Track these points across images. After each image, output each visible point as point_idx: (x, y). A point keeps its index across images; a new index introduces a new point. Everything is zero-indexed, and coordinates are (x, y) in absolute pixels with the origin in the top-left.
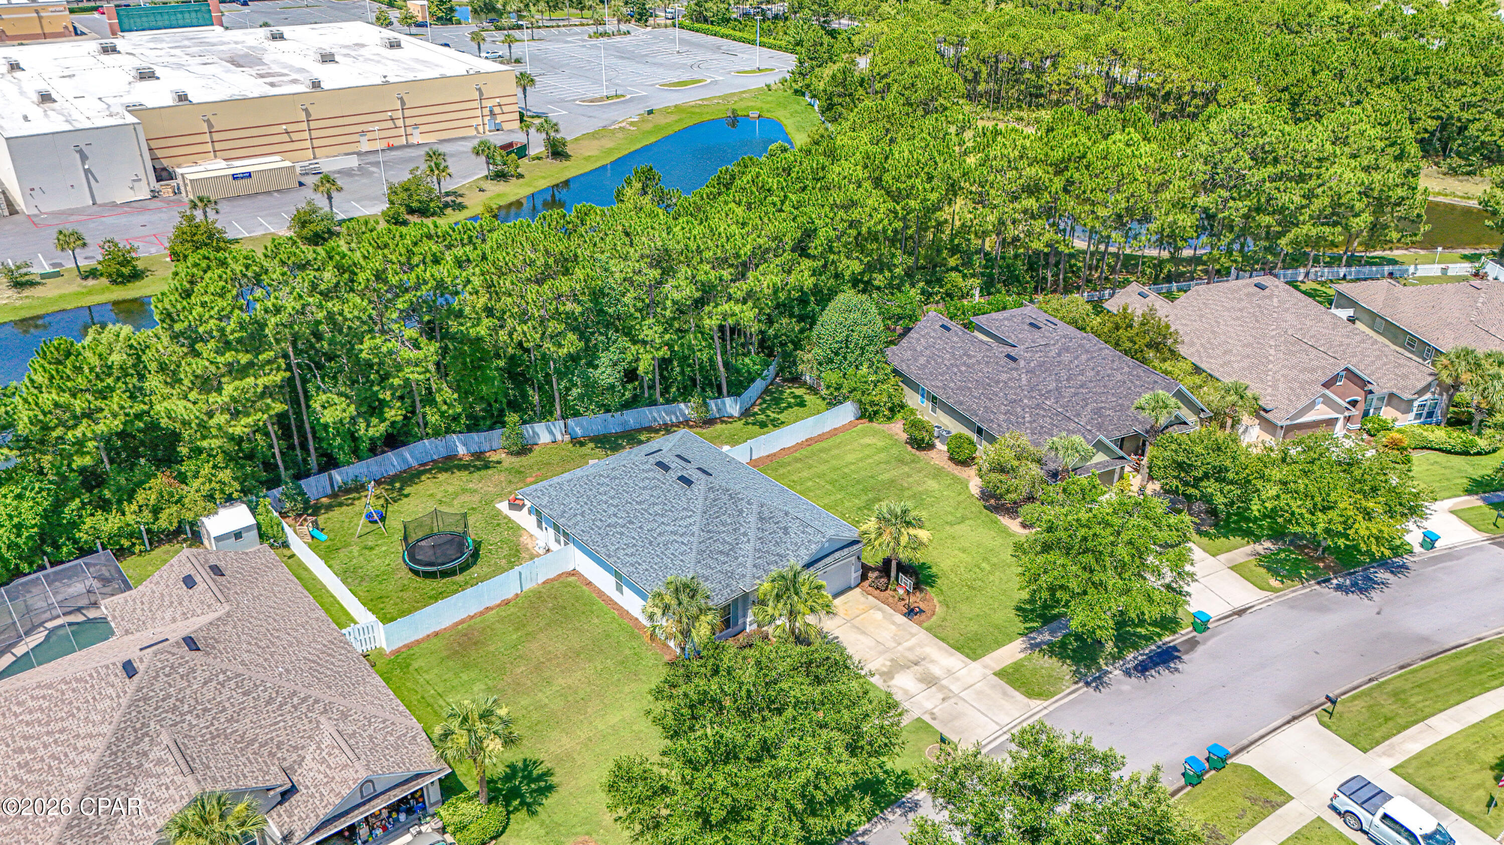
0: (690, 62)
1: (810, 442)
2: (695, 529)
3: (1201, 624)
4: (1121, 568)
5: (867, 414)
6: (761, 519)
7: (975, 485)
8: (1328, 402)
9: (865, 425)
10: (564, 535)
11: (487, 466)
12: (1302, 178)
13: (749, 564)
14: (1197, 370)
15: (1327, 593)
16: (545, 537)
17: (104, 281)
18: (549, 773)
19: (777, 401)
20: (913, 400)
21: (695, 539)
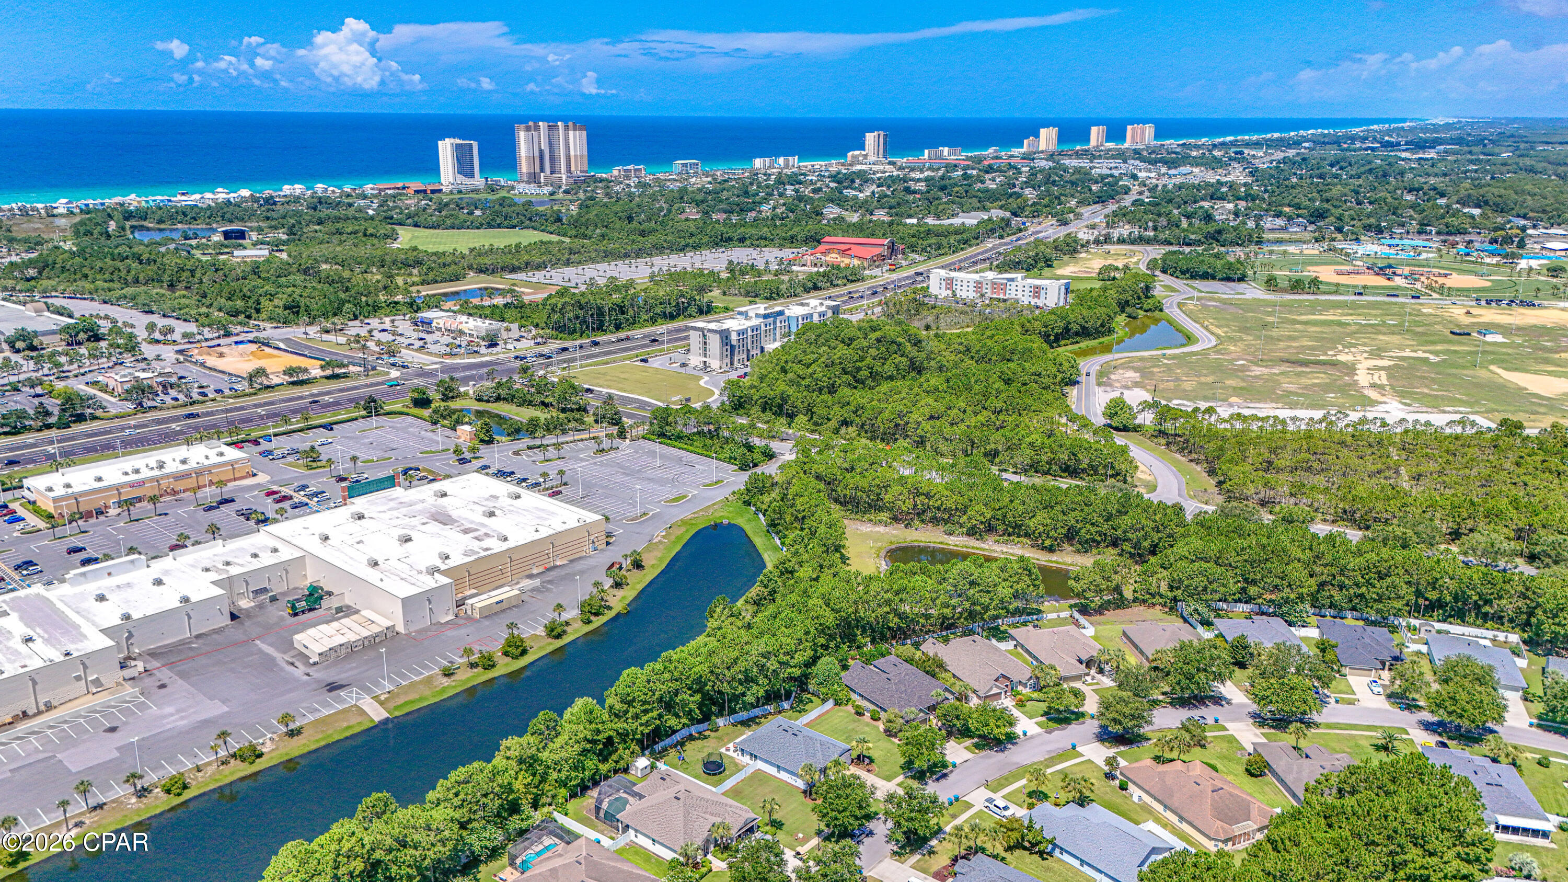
0: (670, 476)
1: (820, 716)
3: (954, 766)
4: (927, 748)
5: (837, 703)
7: (881, 727)
8: (997, 687)
9: (837, 708)
10: (754, 756)
11: (706, 737)
12: (988, 592)
13: (823, 758)
14: (954, 676)
15: (993, 753)
16: (746, 759)
17: (480, 669)
19: (801, 701)
20: (854, 697)
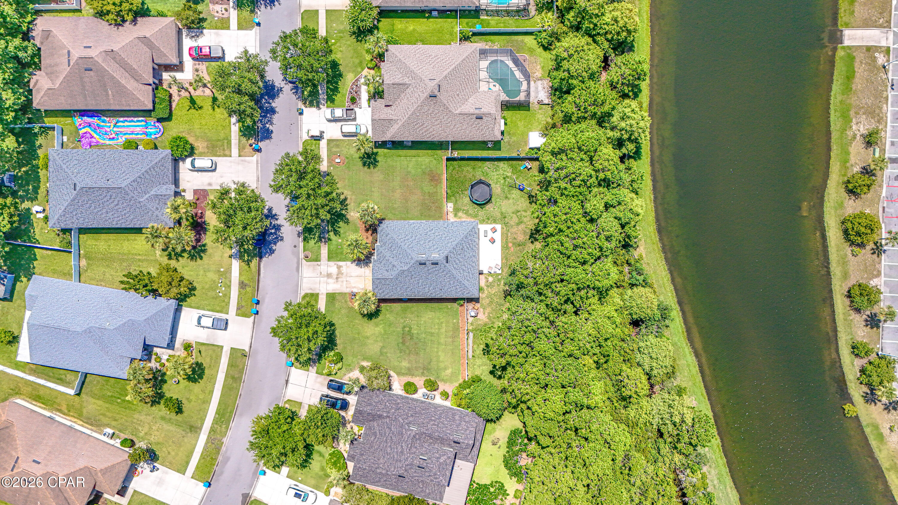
2: (402, 244)
3: (291, 365)
6: (394, 266)
13: (383, 251)
18: (369, 168)
21: (399, 241)
